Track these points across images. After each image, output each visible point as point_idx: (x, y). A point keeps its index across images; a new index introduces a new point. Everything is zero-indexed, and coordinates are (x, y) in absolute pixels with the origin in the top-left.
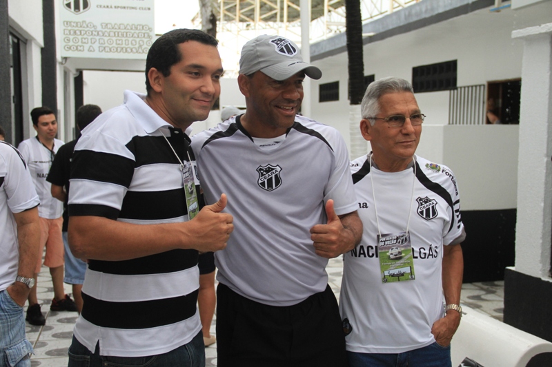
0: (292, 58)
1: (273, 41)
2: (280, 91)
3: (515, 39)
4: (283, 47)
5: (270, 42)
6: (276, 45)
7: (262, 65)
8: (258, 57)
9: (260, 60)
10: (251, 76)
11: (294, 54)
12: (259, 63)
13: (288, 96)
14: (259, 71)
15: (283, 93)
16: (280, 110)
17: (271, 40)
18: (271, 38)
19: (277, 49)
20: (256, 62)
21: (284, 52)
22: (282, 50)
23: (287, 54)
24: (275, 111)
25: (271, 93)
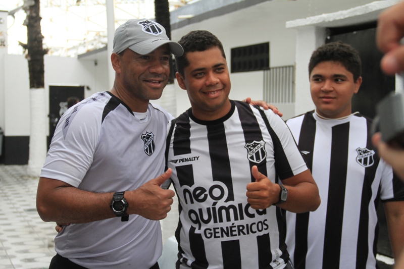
0: (157, 36)
1: (140, 23)
2: (147, 67)
3: (290, 28)
4: (149, 27)
5: (138, 23)
6: (143, 26)
7: (130, 43)
8: (128, 36)
9: (129, 38)
10: (122, 54)
11: (159, 33)
12: (128, 41)
13: (154, 70)
14: (128, 49)
15: (149, 68)
16: (148, 83)
17: (139, 22)
18: (139, 20)
19: (143, 29)
20: (125, 41)
21: (150, 31)
22: (148, 30)
23: (152, 33)
24: (144, 84)
25: (139, 67)
